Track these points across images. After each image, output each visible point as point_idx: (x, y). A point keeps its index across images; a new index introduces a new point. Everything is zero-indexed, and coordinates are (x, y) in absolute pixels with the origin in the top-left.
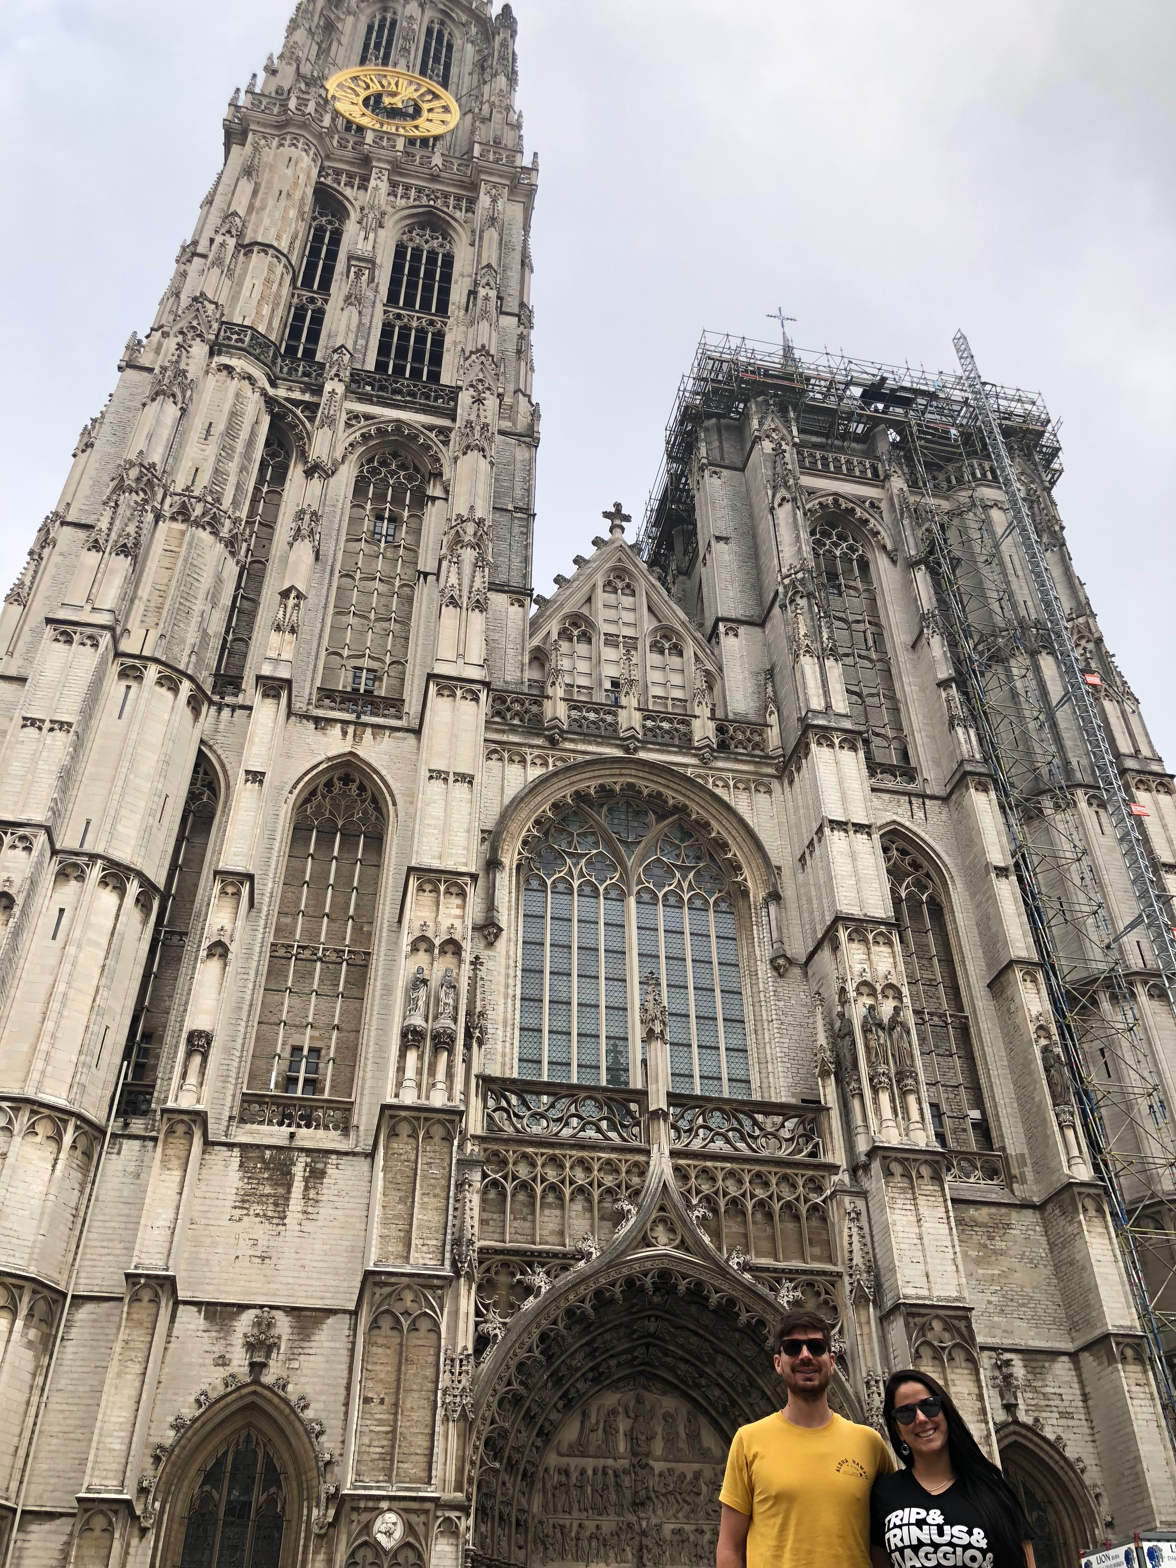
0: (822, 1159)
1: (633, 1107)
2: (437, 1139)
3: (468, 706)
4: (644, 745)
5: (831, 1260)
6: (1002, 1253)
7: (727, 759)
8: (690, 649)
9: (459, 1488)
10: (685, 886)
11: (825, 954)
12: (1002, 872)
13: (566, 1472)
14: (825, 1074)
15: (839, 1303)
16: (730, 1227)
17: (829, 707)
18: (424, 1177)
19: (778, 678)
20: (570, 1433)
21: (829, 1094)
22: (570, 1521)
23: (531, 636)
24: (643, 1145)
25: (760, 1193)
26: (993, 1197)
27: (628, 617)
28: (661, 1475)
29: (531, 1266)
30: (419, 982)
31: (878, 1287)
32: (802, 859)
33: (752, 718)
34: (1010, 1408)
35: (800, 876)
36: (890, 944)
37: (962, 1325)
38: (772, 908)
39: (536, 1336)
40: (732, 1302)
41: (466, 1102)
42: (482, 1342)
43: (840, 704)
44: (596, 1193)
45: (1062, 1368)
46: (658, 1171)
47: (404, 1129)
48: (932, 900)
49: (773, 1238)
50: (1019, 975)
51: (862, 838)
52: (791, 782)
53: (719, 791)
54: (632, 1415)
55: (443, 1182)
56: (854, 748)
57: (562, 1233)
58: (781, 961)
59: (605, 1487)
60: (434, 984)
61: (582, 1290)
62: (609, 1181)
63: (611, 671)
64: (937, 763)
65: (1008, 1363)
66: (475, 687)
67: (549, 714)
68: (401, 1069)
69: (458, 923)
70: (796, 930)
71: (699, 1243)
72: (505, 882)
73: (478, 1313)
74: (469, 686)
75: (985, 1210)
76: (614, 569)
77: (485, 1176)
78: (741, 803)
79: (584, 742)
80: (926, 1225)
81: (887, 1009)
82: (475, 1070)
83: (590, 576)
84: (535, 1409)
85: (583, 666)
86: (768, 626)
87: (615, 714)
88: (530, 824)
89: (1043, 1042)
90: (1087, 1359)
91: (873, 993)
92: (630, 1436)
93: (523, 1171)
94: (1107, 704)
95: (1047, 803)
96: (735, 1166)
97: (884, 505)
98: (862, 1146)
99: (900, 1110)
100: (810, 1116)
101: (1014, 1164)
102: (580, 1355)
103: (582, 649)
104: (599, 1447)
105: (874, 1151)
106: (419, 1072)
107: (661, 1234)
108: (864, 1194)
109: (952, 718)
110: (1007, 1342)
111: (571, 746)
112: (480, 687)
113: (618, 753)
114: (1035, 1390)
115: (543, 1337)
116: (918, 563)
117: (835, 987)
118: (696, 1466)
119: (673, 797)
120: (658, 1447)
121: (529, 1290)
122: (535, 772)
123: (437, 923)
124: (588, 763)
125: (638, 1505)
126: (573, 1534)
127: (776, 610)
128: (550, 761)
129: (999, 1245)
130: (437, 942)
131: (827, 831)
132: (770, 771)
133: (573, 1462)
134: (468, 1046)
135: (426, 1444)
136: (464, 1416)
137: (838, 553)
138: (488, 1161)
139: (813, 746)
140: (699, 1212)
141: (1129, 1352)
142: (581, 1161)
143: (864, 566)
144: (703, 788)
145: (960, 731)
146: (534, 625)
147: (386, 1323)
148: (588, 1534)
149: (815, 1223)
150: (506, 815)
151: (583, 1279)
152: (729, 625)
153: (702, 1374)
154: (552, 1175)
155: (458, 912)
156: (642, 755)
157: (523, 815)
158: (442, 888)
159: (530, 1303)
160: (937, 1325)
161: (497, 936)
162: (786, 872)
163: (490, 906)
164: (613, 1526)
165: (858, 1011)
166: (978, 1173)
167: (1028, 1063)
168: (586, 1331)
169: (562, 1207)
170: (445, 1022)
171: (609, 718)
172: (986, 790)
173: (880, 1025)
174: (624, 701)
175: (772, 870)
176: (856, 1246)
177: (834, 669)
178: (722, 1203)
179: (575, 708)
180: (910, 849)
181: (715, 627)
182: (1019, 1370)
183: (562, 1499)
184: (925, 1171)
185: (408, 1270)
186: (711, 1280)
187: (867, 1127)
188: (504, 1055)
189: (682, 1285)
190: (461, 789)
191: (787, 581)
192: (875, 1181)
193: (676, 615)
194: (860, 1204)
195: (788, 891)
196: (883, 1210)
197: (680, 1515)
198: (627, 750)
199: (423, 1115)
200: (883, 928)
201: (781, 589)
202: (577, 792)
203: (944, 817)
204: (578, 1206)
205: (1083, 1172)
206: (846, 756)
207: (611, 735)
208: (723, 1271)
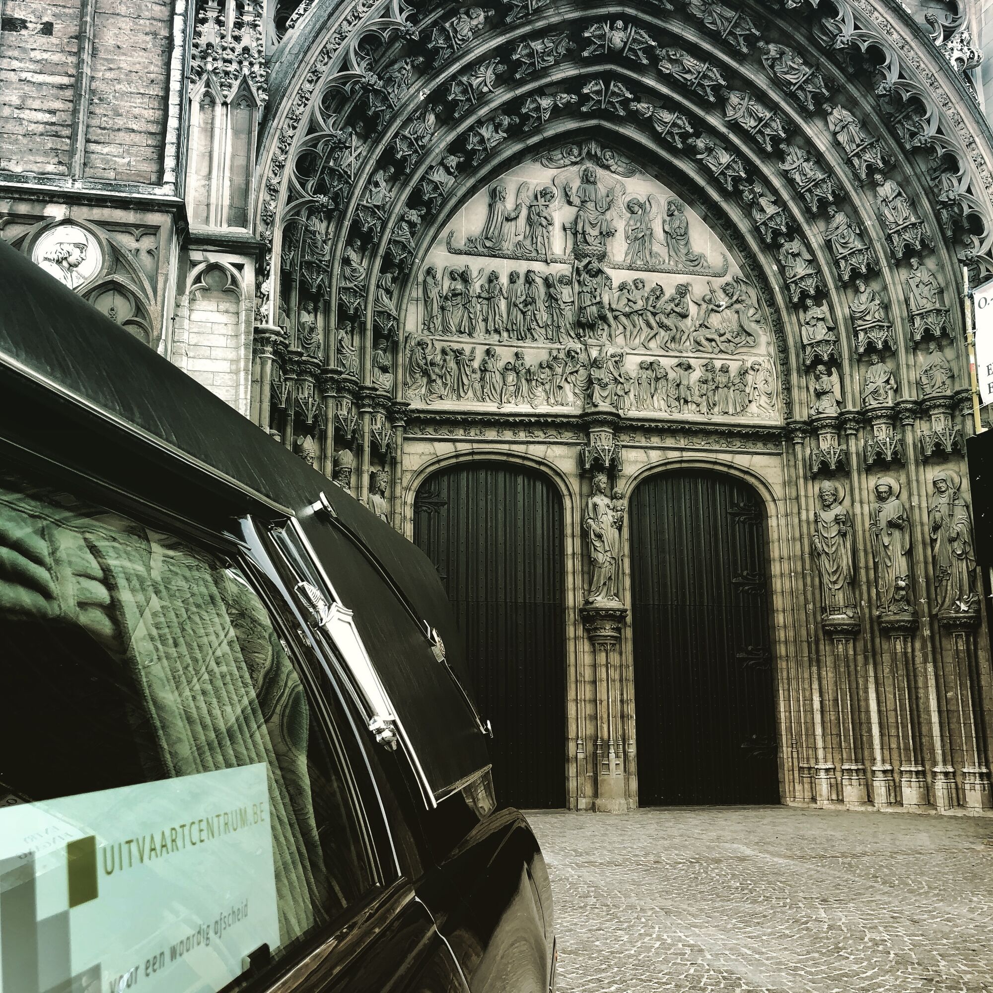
9: (242, 220)
20: (470, 221)
28: (622, 287)
54: (576, 201)
59: (530, 301)
84: (404, 151)
104: (519, 244)
120: (618, 249)
126: (476, 364)
136: (246, 97)
148: (501, 364)
164: (544, 356)
183: (456, 316)
197: (652, 344)
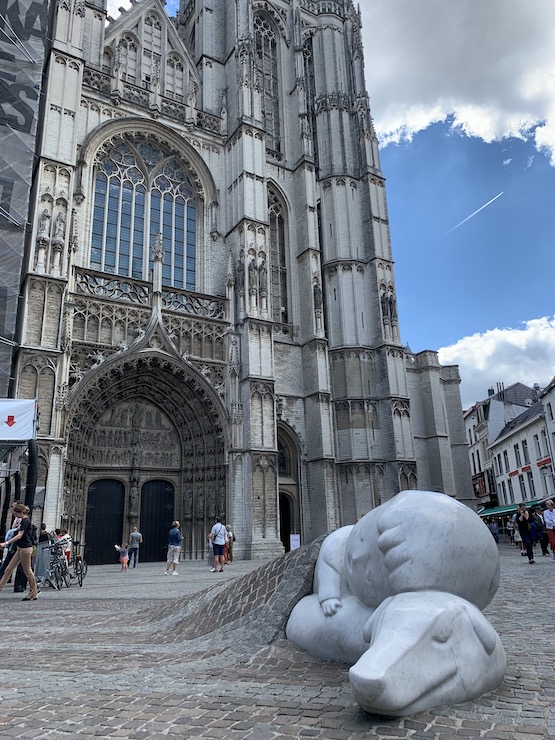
0: (224, 320)
1: (146, 289)
2: (54, 292)
3: (72, 72)
4: (162, 115)
5: (222, 359)
6: (286, 362)
7: (201, 131)
8: (188, 68)
9: (62, 436)
10: (175, 192)
11: (236, 234)
12: (312, 209)
13: (104, 432)
14: (229, 285)
15: (224, 375)
16: (184, 343)
17: (252, 116)
18: (48, 308)
19: (229, 95)
20: (106, 417)
21: (230, 294)
22: (105, 450)
23: (105, 38)
24: (149, 306)
25: (198, 331)
26: (285, 341)
27: (157, 42)
28: (144, 434)
29: (96, 351)
30: (45, 216)
31: (241, 370)
32: (230, 188)
33: (214, 113)
34: (279, 415)
35: (228, 196)
36: (264, 233)
37: (270, 386)
38: (214, 209)
39: (97, 379)
40: (182, 372)
41: (68, 276)
42: (72, 381)
43: (258, 116)
44: (127, 324)
45: (299, 403)
46: (155, 317)
47: (38, 286)
48: (280, 217)
49: (201, 349)
50: (311, 255)
51: (259, 183)
52: (229, 150)
53: (195, 147)
54: (133, 412)
55: (58, 312)
56: (261, 139)
57: (110, 339)
58: (215, 234)
59: (120, 438)
60: (54, 218)
61: (119, 363)
62: (133, 319)
63: (145, 71)
64: (292, 154)
65: (281, 400)
66: (77, 62)
67: (114, 88)
68: (36, 258)
69: (66, 190)
70: (223, 221)
71: (171, 348)
72: (87, 173)
73: (71, 368)
74: (74, 60)
75: (282, 345)
76: (151, 11)
77: (75, 311)
78: (205, 155)
79: (131, 106)
80: (263, 349)
81: (259, 261)
82: (71, 263)
83: (138, 12)
84: (93, 408)
85: (131, 64)
86: (227, 65)
87: (148, 96)
88: (101, 145)
89: (315, 283)
90: (309, 400)
91: (255, 254)
92: (132, 419)
93: (93, 311)
94: (366, 140)
95: (334, 182)
96: (189, 319)
97: (288, 14)
98: (242, 316)
99: (259, 304)
100: (221, 302)
101: (295, 329)
102: (114, 388)
103: (131, 53)
104: (118, 423)
105: (247, 319)
106: (46, 260)
107: (154, 342)
108: (240, 335)
109: (303, 134)
110: (282, 393)
111: (124, 108)
112: (80, 62)
113: (149, 117)
114: (289, 410)
115: (100, 380)
116: (299, 51)
117: (239, 249)
118: (159, 431)
119: (173, 146)
120: (143, 424)
121: (94, 361)
122: (105, 118)
123: (55, 189)
124: (133, 119)
125: (133, 444)
126: (106, 454)
127: (233, 57)
128: (113, 113)
129: (285, 359)
130: (55, 198)
131: (245, 176)
132: (220, 142)
133: (107, 429)
134: (70, 252)
135: (48, 419)
136: (64, 409)
137: (263, 35)
138: (77, 305)
139: (244, 134)
140: (172, 336)
141: (324, 399)
142: (120, 310)
143: (274, 45)
144: (189, 144)
145: (305, 140)
146: (108, 33)
147: (29, 370)
148: (112, 454)
149: (218, 344)
150: (89, 138)
151: (120, 358)
152: (209, 60)
153: (165, 397)
154: (107, 314)
155: (66, 185)
156: (160, 120)
157: (97, 140)
158: (58, 170)
159: (95, 366)
160: (261, 386)
161: (82, 200)
162: (222, 193)
163: (79, 184)
164: (123, 451)
165: (248, 260)
166: (281, 331)
167: (307, 291)
168: (119, 378)
169: (111, 328)
170: (59, 238)
171: (145, 97)
172: (311, 171)
173: (256, 268)
174: (152, 89)
175: (215, 191)
176: (234, 355)
177: (257, 97)
178: (181, 333)
179: (127, 87)
180: (275, 192)
181: (201, 59)
182: (284, 403)
183: (101, 442)
184: (265, 328)
185: (40, 348)
186: (174, 362)
187: (245, 309)
188: (84, 258)
189: (162, 365)
190: (67, 119)
191: (240, 43)
192: (245, 330)
193: (182, 48)
194: (238, 339)
195: (222, 203)
196: (247, 341)
197: (150, 448)
198: (153, 116)
199: (48, 281)
200: (262, 226)
201: (237, 47)
202: (126, 134)
203: (291, 179)
204: (118, 328)
205: (321, 335)
206: (257, 141)
207: (145, 106)
208: (180, 360)
